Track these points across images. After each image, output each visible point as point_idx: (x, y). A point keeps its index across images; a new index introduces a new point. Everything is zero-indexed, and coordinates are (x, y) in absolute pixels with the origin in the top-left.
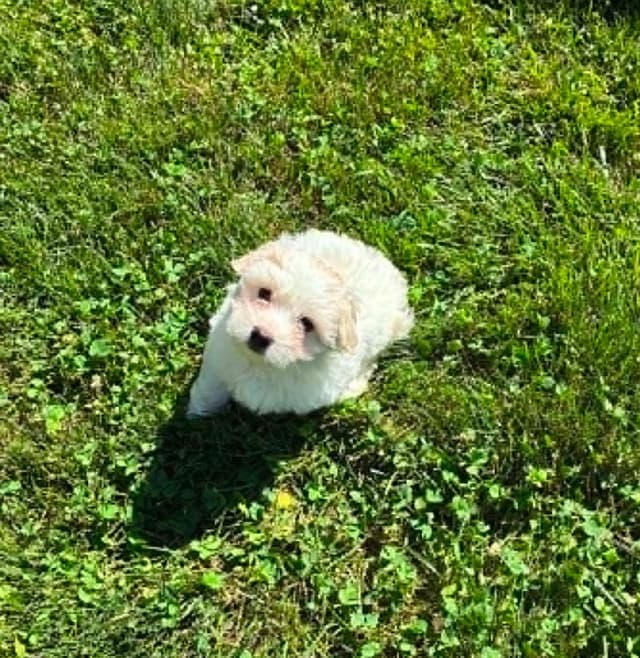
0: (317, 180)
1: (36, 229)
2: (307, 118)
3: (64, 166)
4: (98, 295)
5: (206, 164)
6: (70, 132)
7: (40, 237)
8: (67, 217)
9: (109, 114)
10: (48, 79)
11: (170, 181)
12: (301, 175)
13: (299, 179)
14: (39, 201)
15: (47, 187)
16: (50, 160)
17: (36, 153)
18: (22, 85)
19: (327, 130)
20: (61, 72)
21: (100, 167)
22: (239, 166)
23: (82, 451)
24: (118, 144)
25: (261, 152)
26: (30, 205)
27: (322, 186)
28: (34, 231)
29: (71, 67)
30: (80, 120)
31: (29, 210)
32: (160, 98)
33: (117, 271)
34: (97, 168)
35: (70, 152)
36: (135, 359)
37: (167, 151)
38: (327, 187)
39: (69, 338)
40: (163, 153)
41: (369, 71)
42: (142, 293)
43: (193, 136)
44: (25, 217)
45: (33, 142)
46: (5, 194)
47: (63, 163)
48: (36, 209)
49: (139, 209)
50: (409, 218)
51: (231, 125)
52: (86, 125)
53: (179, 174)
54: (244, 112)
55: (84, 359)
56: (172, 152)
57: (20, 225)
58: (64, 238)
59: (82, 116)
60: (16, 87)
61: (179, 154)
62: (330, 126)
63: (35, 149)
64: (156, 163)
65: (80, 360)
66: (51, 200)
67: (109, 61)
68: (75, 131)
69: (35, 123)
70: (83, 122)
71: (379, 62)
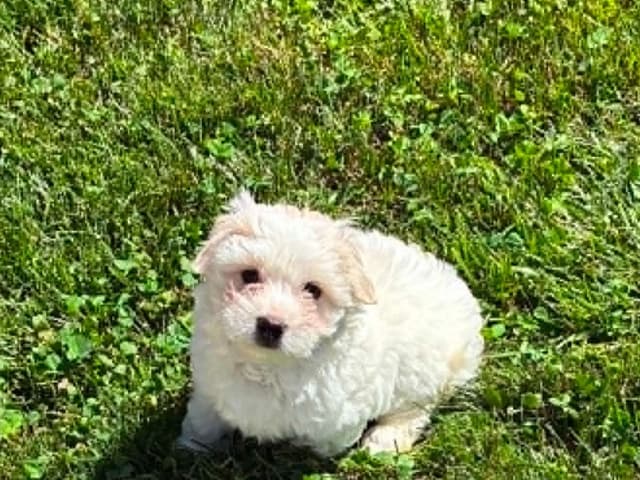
0: (402, 177)
1: (35, 206)
2: (408, 98)
3: (85, 134)
4: (93, 290)
5: (263, 148)
6: (100, 92)
7: (39, 217)
8: (74, 194)
9: (152, 74)
10: (87, 26)
11: (211, 161)
12: (383, 170)
13: (381, 176)
14: (45, 172)
15: (58, 157)
16: (67, 124)
17: (53, 114)
18: (55, 35)
19: (434, 116)
20: (104, 18)
21: (128, 139)
22: (307, 154)
23: (34, 461)
24: (155, 111)
25: (338, 137)
26: (33, 177)
27: (407, 186)
28: (32, 209)
29: (118, 12)
30: (115, 79)
31: (30, 182)
32: (221, 58)
33: (120, 264)
34: (125, 139)
35: (94, 116)
36: (121, 369)
37: (215, 124)
38: (414, 187)
39: (48, 335)
40: (209, 127)
41: (507, 42)
42: (148, 295)
43: (252, 108)
44: (25, 190)
45: (50, 100)
46: (6, 161)
47: (82, 128)
48: (39, 181)
49: (165, 193)
50: (514, 234)
51: (306, 101)
52: (121, 85)
53: (225, 154)
54: (325, 83)
55: (58, 360)
56: (221, 127)
57: (16, 199)
58: (66, 221)
59: (119, 75)
60: (47, 36)
61: (230, 129)
62: (439, 111)
63: (52, 110)
64: (198, 139)
65: (53, 362)
66: (58, 172)
67: (169, 9)
68: (105, 92)
69: (59, 78)
70: (119, 82)
71: (525, 31)
